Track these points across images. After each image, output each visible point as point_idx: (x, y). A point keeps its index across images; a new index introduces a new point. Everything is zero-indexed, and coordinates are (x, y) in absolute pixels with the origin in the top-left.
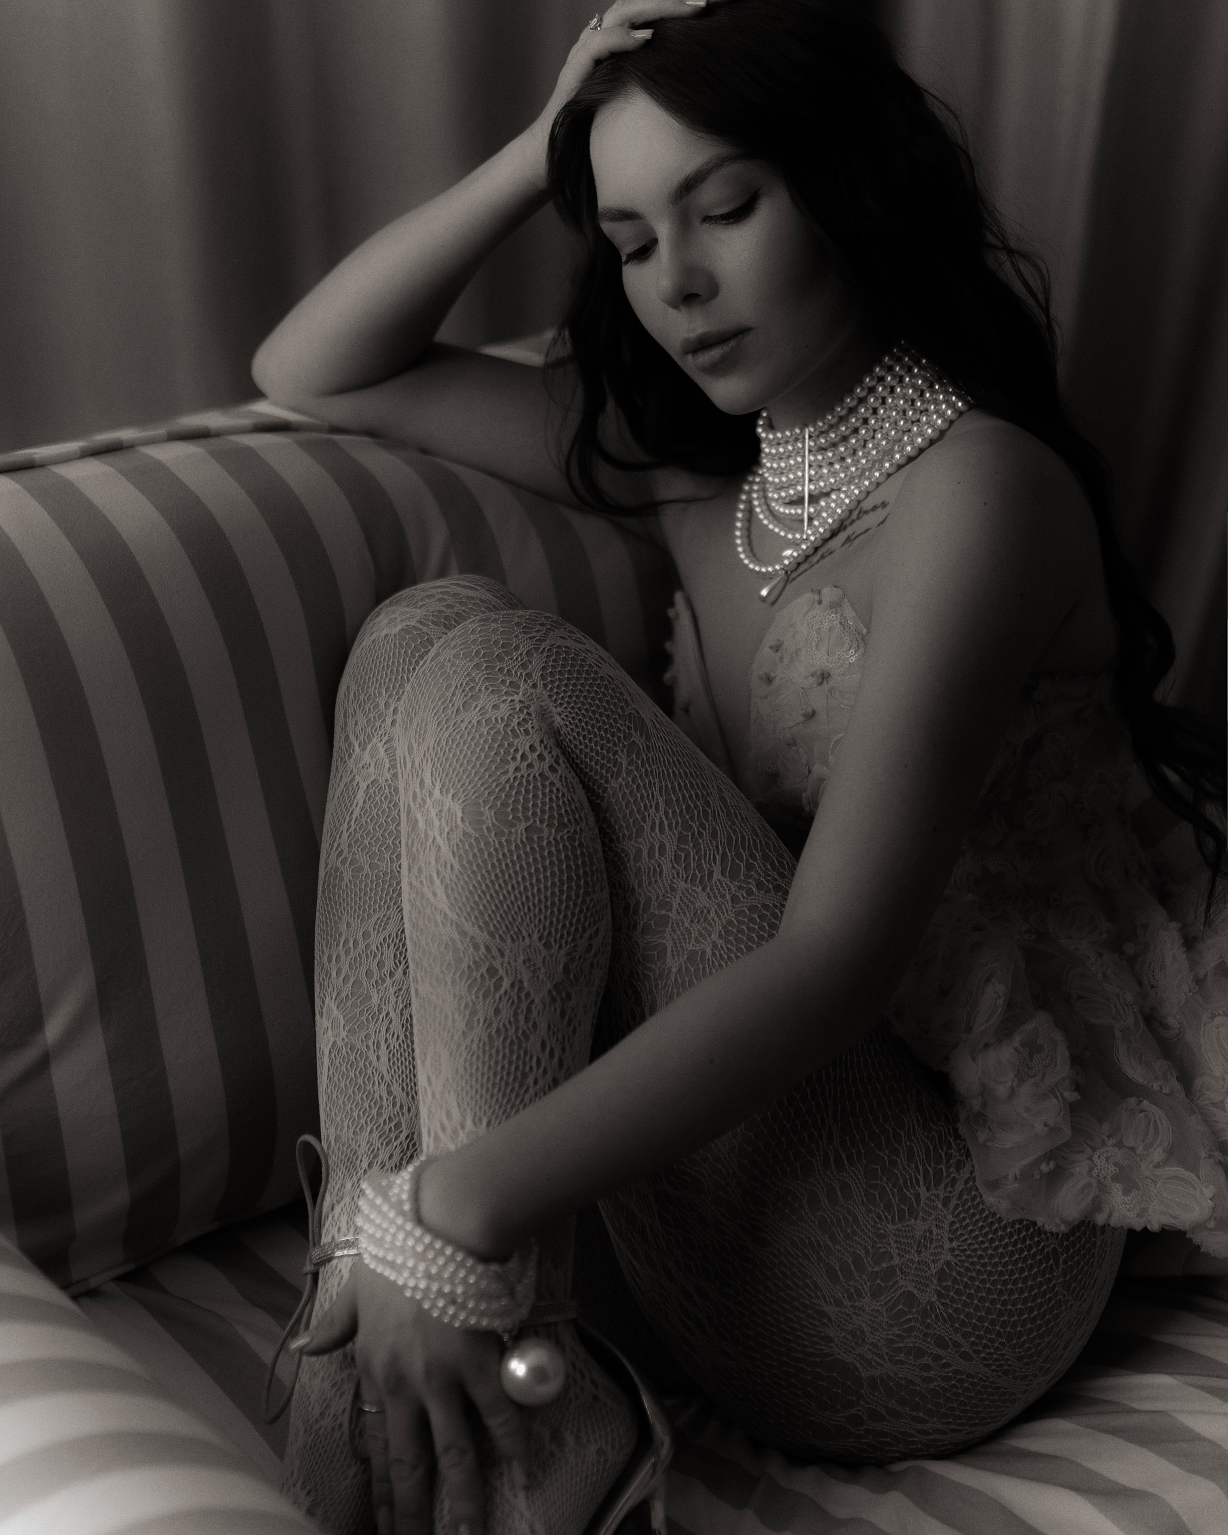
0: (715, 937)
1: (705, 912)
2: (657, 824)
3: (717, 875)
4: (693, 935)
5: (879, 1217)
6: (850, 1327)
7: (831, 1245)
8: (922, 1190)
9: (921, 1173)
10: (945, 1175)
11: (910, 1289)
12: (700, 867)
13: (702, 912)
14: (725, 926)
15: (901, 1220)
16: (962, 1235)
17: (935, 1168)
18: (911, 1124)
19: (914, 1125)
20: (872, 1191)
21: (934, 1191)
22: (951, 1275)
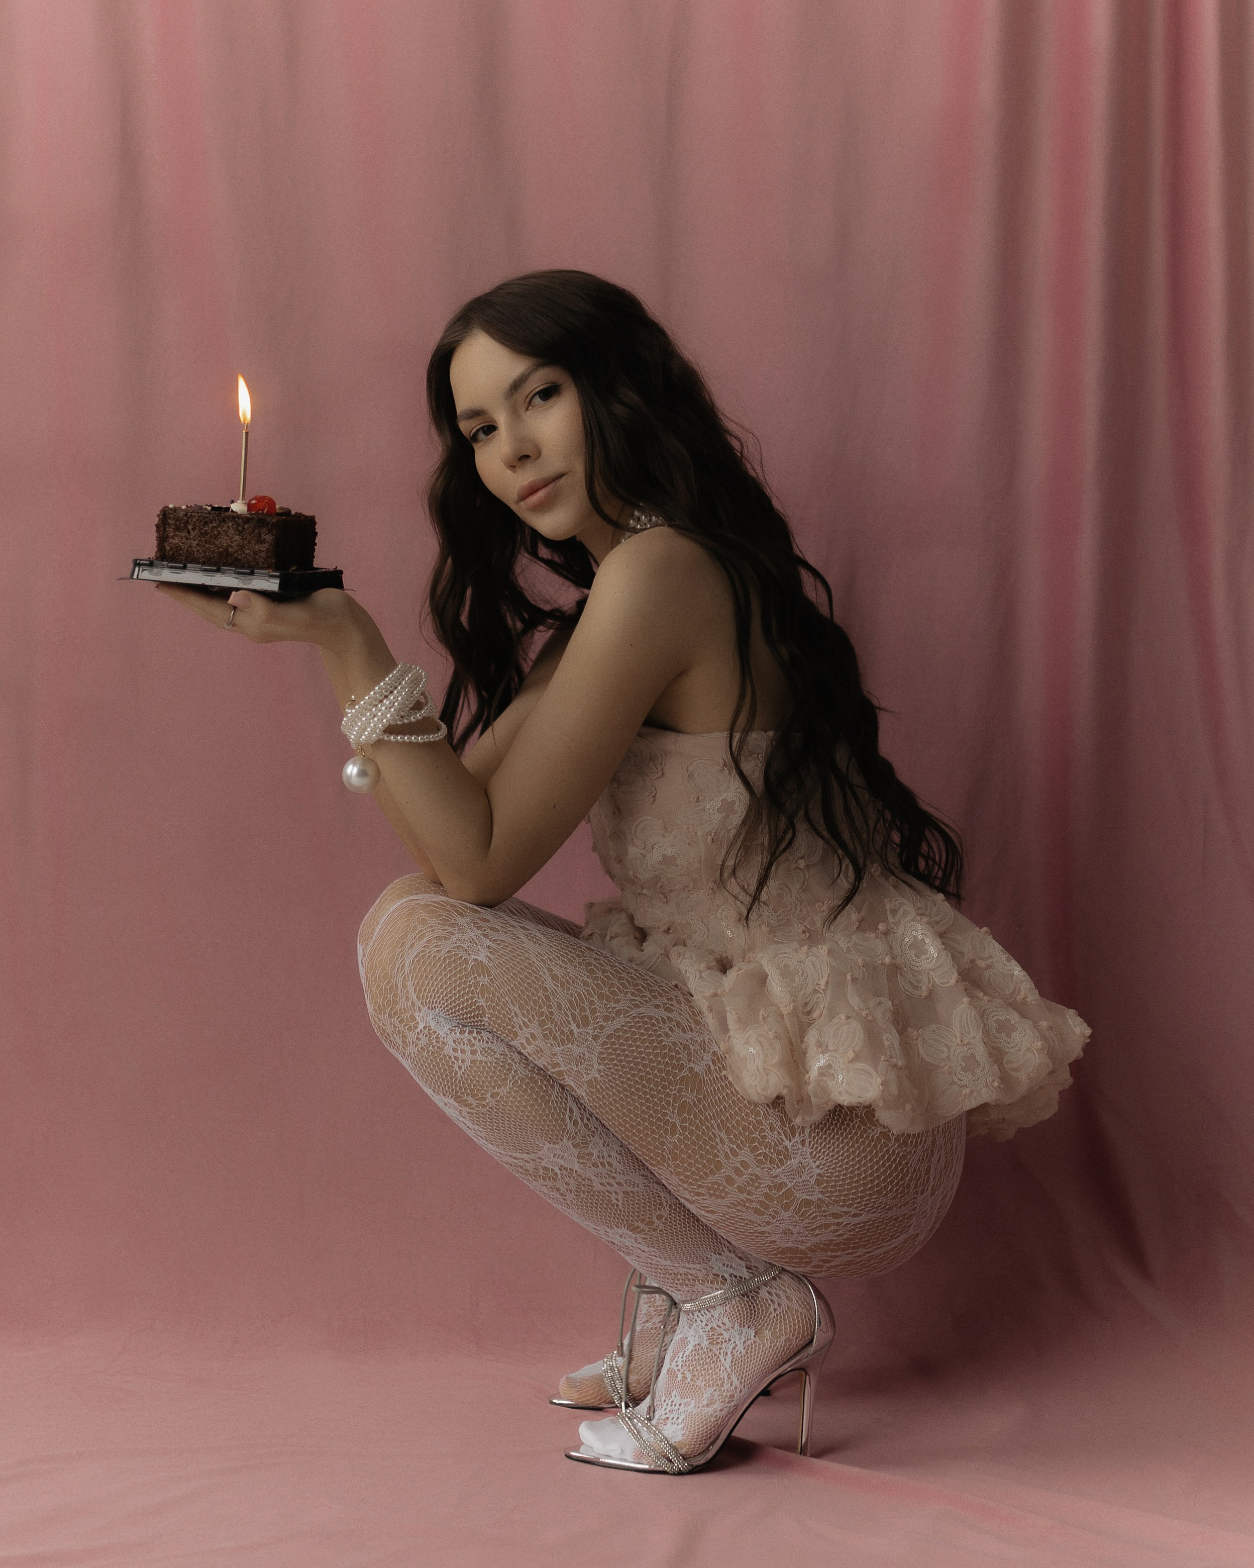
0: (596, 1066)
1: (582, 1055)
2: (522, 1024)
3: (576, 1031)
4: (583, 1073)
5: (770, 1169)
6: (781, 1231)
7: (750, 1197)
8: (787, 1143)
9: (782, 1134)
10: (796, 1128)
11: (805, 1197)
12: (562, 1033)
13: (580, 1057)
14: (599, 1057)
15: (782, 1164)
16: (819, 1157)
17: (789, 1127)
18: (764, 1110)
19: (766, 1110)
20: (759, 1158)
21: (794, 1141)
22: (824, 1180)
